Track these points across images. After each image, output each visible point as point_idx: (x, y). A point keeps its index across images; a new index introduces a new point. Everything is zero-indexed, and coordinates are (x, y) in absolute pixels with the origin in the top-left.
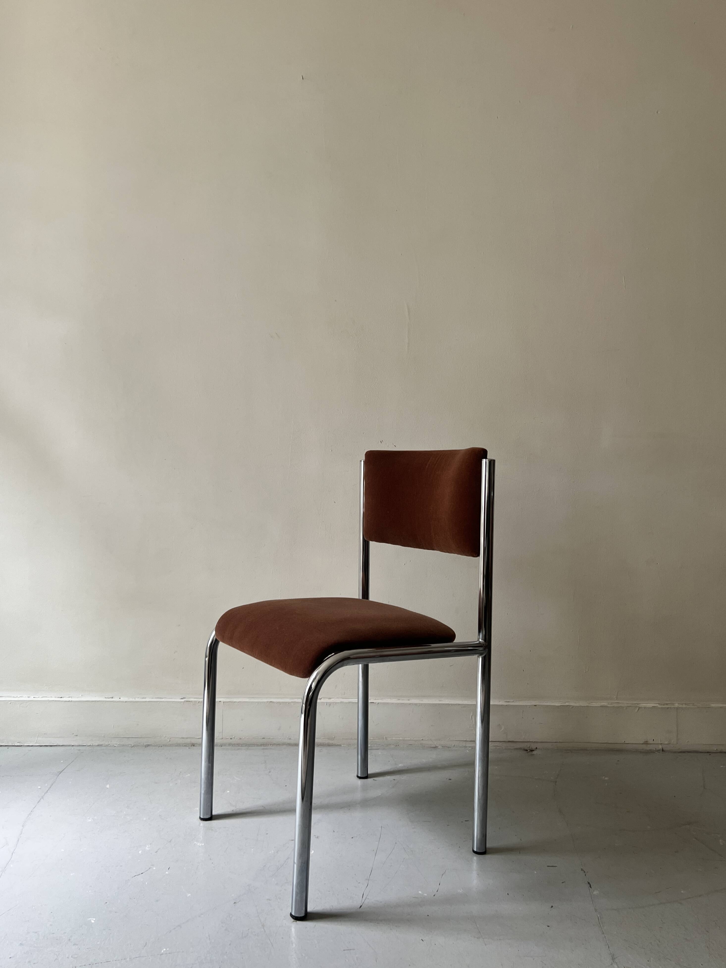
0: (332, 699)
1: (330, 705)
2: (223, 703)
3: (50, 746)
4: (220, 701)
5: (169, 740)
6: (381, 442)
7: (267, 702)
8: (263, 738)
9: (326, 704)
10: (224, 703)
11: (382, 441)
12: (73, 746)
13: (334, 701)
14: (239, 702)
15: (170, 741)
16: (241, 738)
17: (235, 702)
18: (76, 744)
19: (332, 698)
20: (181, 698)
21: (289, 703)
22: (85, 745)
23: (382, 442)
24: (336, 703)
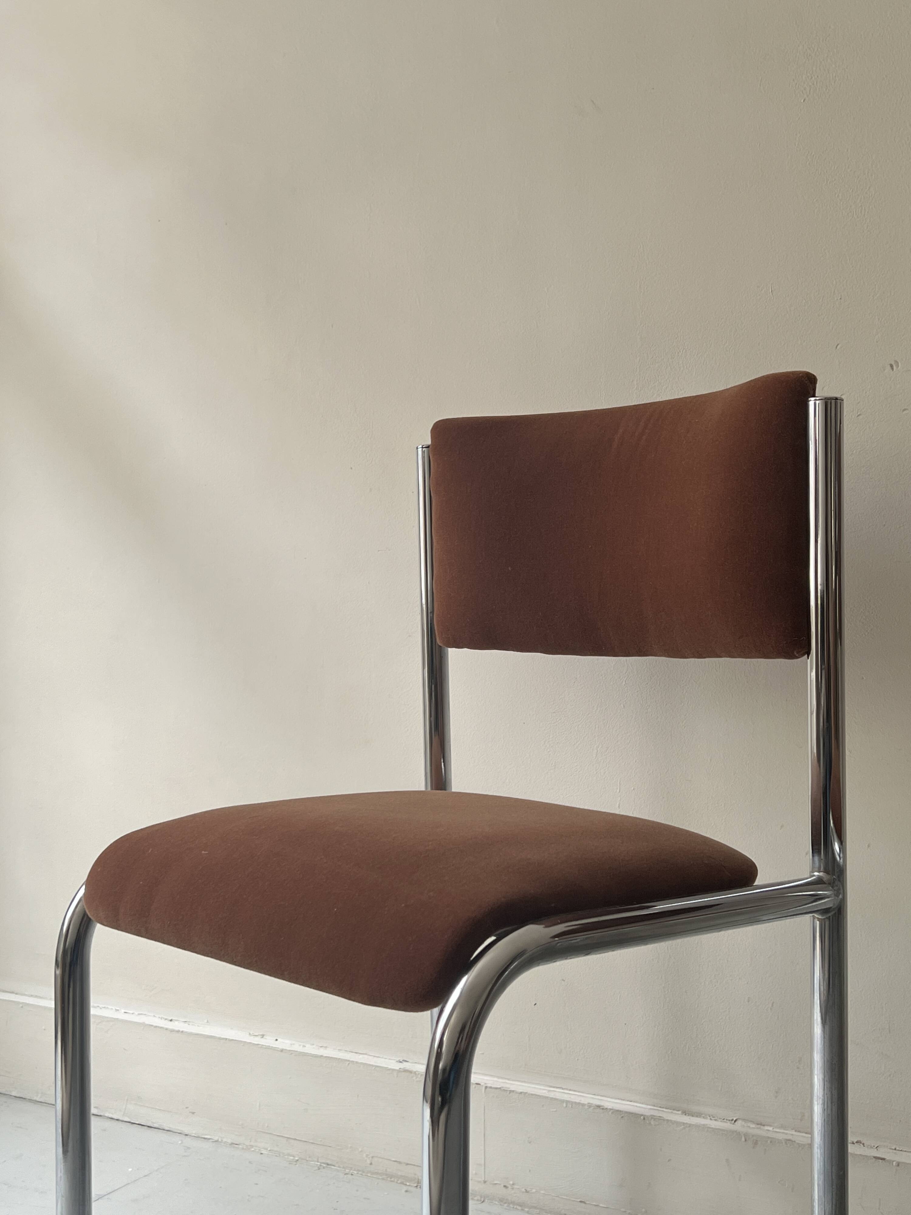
0: (766, 1128)
1: (756, 1143)
2: (483, 1088)
3: (148, 1127)
4: (477, 1084)
5: (369, 1162)
6: (892, 366)
7: (590, 1105)
8: (581, 1202)
9: (746, 1140)
10: (488, 1089)
11: (896, 362)
12: (186, 1135)
13: (770, 1135)
14: (521, 1093)
15: (371, 1164)
16: (528, 1190)
17: (513, 1091)
18: (193, 1132)
19: (768, 1125)
20: (398, 1059)
21: (644, 1119)
22: (209, 1139)
23: (895, 368)
24: (773, 1141)
